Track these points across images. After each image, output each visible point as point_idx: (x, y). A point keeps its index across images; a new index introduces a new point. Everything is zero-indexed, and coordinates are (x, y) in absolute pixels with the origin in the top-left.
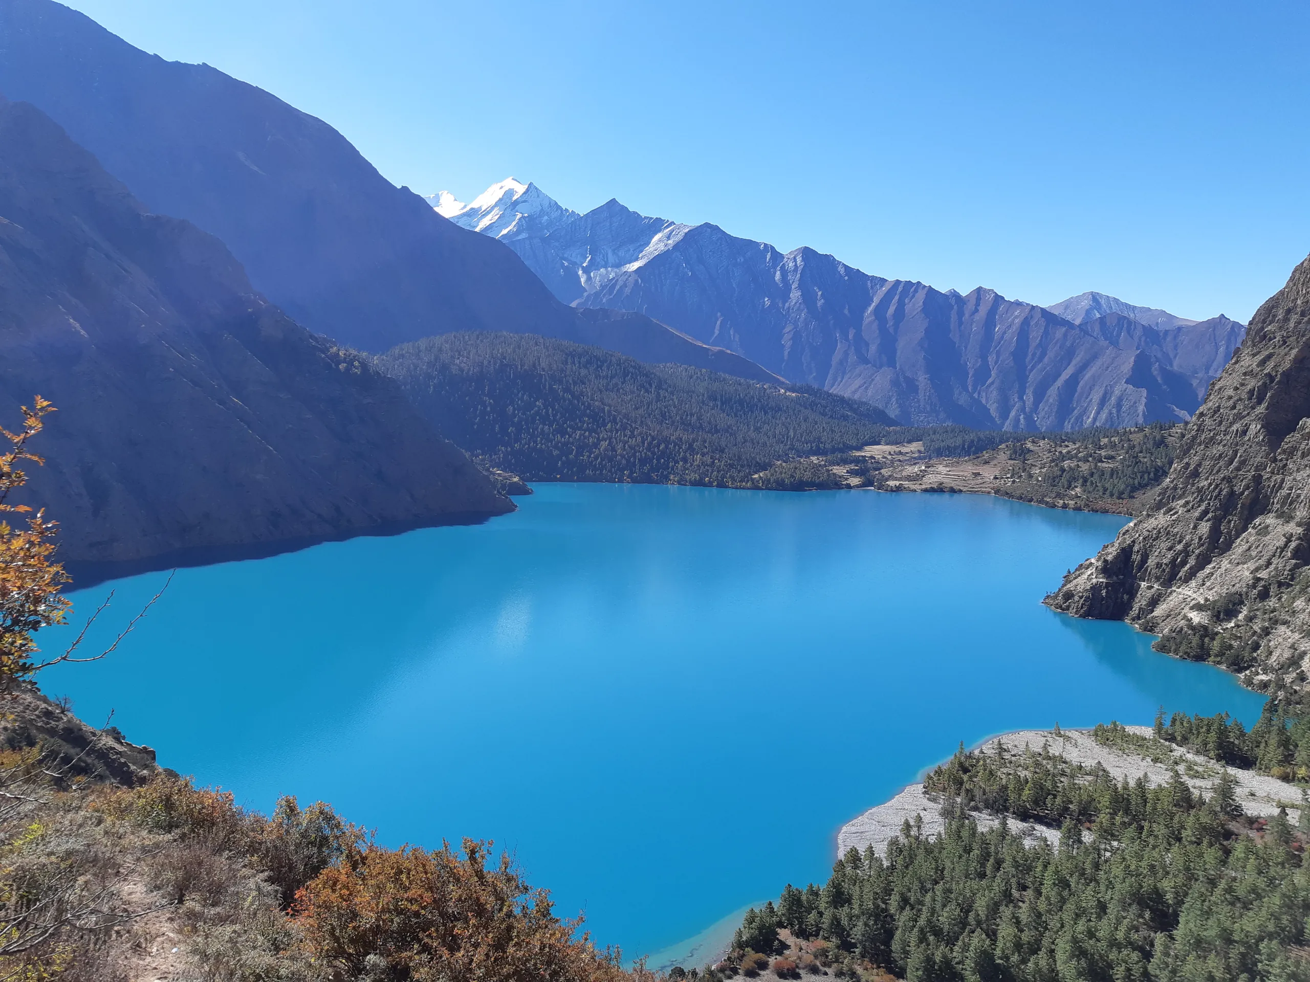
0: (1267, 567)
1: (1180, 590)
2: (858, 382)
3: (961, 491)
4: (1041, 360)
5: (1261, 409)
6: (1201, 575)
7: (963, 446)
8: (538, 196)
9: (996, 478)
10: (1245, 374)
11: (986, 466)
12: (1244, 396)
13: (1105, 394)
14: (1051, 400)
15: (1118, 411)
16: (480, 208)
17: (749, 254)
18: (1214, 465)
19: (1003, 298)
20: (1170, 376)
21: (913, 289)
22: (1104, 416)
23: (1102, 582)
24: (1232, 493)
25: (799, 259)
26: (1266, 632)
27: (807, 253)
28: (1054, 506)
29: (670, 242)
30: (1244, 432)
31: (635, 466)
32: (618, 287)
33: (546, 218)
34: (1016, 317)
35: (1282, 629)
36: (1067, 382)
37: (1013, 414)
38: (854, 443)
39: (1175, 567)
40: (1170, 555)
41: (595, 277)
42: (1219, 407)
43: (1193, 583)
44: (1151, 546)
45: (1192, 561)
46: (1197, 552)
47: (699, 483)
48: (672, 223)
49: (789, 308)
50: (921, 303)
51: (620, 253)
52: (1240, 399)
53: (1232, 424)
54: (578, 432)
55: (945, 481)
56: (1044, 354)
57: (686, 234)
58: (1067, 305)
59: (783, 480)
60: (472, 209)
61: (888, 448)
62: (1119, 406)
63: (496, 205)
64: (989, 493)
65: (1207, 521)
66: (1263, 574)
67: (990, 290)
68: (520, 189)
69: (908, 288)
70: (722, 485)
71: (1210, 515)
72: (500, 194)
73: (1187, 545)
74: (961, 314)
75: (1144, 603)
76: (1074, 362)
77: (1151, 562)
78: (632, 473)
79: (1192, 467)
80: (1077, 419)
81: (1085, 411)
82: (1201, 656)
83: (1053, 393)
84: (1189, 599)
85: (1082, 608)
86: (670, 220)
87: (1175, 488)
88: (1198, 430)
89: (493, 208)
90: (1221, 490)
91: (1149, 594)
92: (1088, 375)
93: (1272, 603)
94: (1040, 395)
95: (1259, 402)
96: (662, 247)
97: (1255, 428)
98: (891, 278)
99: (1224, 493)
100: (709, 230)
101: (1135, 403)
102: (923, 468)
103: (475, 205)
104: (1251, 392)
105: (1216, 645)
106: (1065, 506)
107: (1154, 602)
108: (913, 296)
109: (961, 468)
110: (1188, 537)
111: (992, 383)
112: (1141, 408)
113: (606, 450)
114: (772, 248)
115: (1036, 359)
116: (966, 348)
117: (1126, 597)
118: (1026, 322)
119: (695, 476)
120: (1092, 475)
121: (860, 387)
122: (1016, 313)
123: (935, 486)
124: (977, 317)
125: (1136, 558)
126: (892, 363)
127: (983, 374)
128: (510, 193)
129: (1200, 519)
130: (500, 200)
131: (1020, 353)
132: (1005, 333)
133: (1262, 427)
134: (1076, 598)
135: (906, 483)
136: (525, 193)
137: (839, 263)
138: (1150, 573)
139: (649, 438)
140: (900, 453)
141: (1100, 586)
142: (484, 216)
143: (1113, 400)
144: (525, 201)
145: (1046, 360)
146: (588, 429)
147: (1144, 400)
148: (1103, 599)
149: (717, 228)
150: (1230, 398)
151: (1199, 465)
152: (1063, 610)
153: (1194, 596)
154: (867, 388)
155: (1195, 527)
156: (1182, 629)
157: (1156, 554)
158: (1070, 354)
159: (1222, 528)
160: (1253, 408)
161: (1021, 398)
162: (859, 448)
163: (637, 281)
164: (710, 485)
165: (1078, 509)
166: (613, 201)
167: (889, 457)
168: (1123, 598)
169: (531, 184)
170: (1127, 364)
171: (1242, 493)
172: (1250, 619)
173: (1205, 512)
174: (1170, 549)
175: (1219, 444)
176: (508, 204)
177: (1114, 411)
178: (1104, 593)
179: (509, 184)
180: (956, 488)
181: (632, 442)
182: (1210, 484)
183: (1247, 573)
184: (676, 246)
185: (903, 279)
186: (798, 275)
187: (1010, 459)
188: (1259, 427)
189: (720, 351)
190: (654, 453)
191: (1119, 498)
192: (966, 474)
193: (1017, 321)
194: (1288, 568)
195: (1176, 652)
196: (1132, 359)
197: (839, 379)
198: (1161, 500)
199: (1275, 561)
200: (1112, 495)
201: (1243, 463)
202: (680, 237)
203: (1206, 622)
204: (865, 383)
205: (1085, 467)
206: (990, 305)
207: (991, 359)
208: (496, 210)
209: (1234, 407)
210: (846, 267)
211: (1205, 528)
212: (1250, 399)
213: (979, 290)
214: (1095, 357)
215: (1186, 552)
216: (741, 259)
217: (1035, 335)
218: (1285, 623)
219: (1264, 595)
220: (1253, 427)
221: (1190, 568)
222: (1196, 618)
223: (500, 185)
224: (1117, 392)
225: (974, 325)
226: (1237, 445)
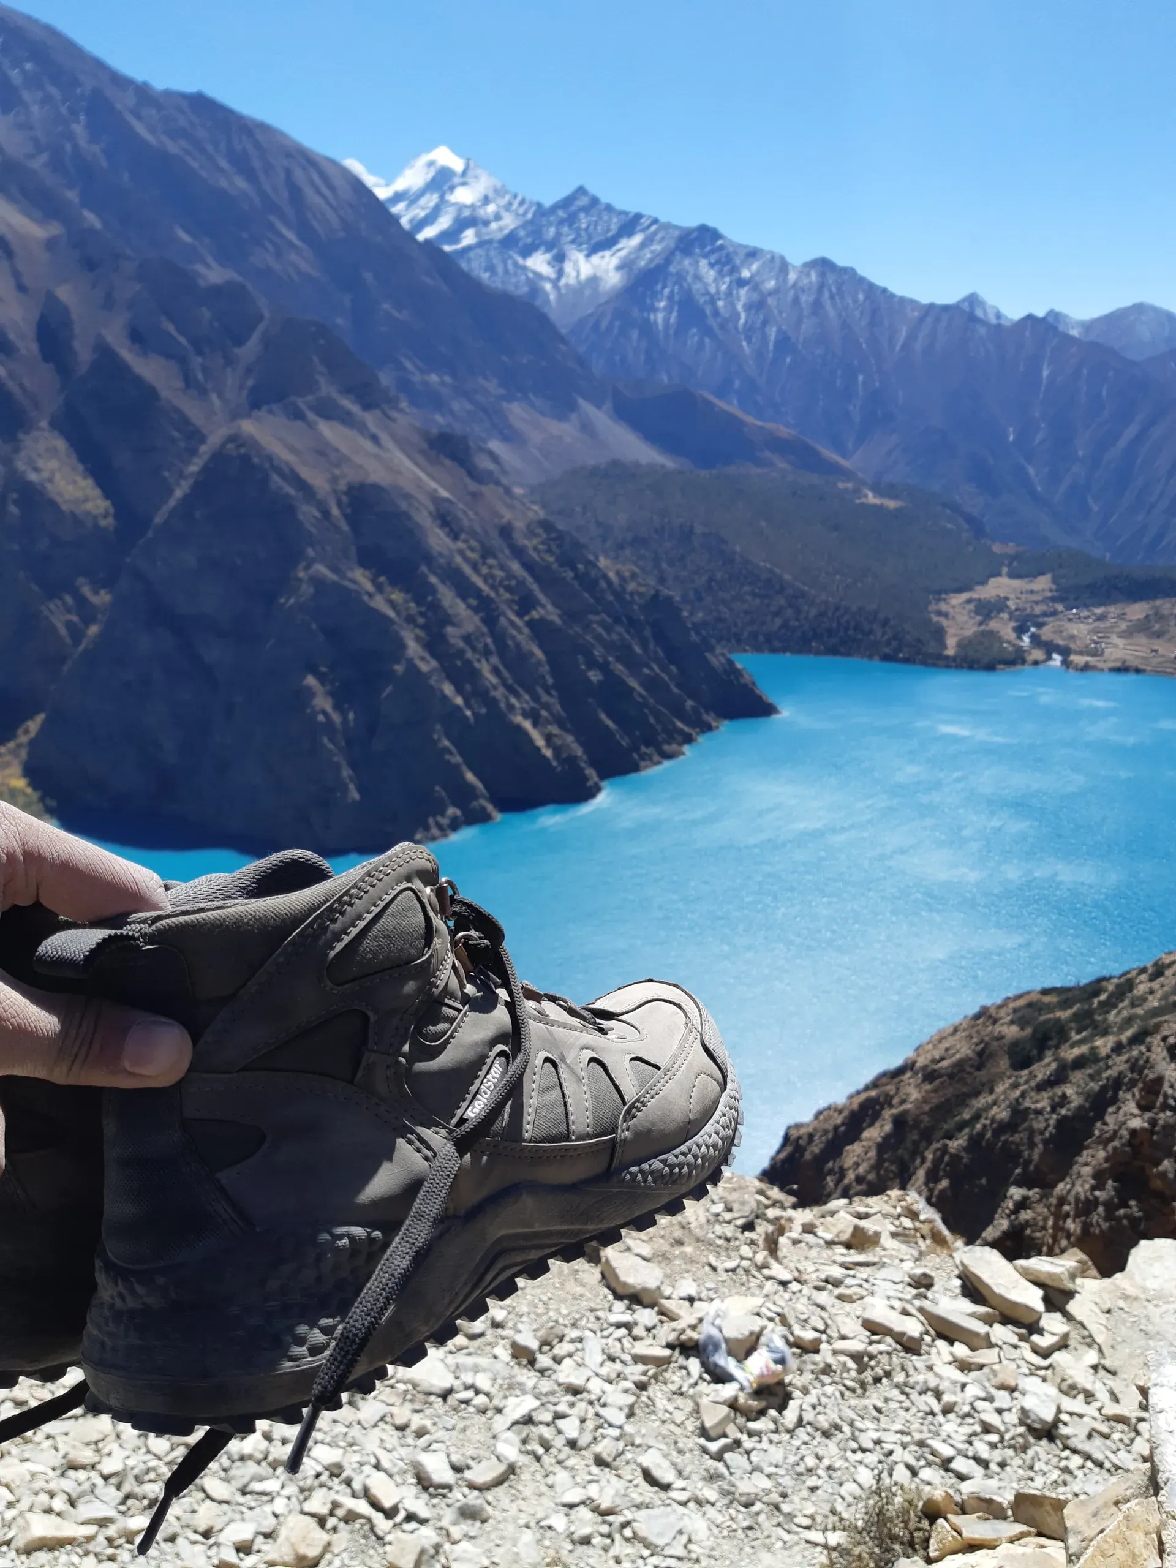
8: (480, 176)
17: (755, 266)
25: (813, 274)
27: (823, 265)
29: (657, 248)
33: (492, 207)
34: (1073, 354)
36: (1128, 445)
48: (655, 221)
51: (597, 261)
56: (1102, 409)
57: (677, 237)
60: (394, 194)
61: (1017, 583)
63: (428, 187)
68: (458, 166)
70: (915, 662)
72: (431, 174)
76: (1138, 418)
83: (1112, 457)
98: (925, 299)
100: (706, 234)
111: (1043, 439)
114: (783, 259)
115: (1093, 415)
132: (1058, 376)
140: (1032, 592)
149: (714, 232)
162: (983, 582)
166: (582, 191)
185: (939, 300)
186: (813, 296)
202: (669, 242)
208: (428, 194)
210: (871, 285)
223: (426, 160)
225: (1021, 362)
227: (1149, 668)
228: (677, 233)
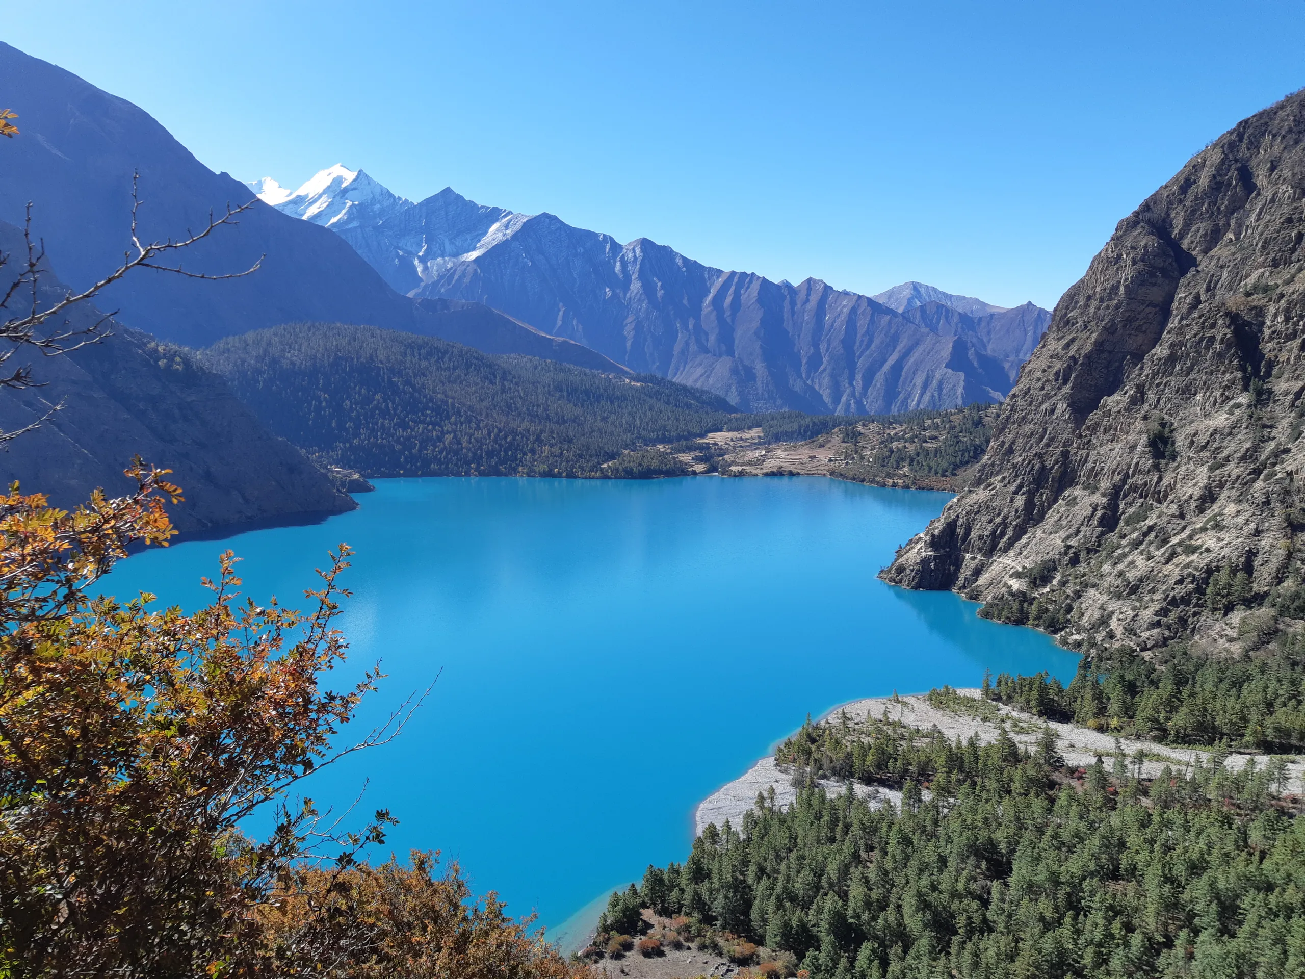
0: (1076, 535)
1: (1000, 559)
2: (700, 371)
3: (798, 474)
4: (868, 346)
5: (1067, 389)
6: (1018, 545)
7: (800, 430)
8: (369, 183)
9: (830, 460)
10: (1051, 357)
11: (822, 449)
12: (1051, 377)
13: (928, 377)
14: (878, 385)
15: (940, 395)
16: (307, 196)
17: (588, 244)
18: (1027, 443)
19: (831, 288)
20: (986, 361)
21: (748, 280)
22: (926, 398)
23: (931, 555)
24: (1043, 468)
25: (638, 250)
26: (1078, 595)
27: (645, 244)
28: (884, 485)
29: (508, 231)
30: (1052, 411)
31: (481, 457)
32: (456, 277)
33: (378, 206)
34: (844, 306)
35: (1092, 592)
36: (893, 367)
37: (844, 399)
38: (697, 430)
39: (995, 538)
40: (990, 527)
41: (432, 267)
42: (1029, 388)
43: (1012, 553)
44: (974, 520)
45: (1010, 533)
46: (1014, 523)
47: (549, 474)
48: (510, 213)
49: (630, 299)
50: (756, 294)
51: (457, 243)
52: (1048, 381)
53: (1041, 404)
54: (421, 426)
55: (784, 464)
56: (871, 341)
57: (524, 224)
58: (890, 294)
59: (632, 469)
60: (298, 196)
61: (730, 435)
62: (940, 388)
63: (324, 192)
64: (824, 475)
65: (1023, 494)
66: (1073, 542)
67: (819, 280)
68: (349, 177)
69: (743, 279)
70: (571, 476)
71: (1024, 489)
72: (328, 181)
73: (1006, 518)
74: (793, 303)
75: (969, 573)
76: (898, 349)
77: (974, 535)
78: (479, 465)
79: (1007, 445)
80: (902, 402)
81: (909, 395)
82: (1021, 620)
83: (880, 378)
84: (1009, 568)
85: (913, 580)
86: (508, 210)
87: (993, 465)
88: (1011, 410)
89: (320, 196)
90: (1033, 466)
91: (973, 564)
92: (911, 360)
93: (1082, 568)
94: (868, 379)
95: (1065, 382)
96: (500, 237)
97: (1062, 406)
98: (727, 269)
99: (1036, 468)
100: (548, 220)
101: (954, 386)
102: (763, 453)
103: (301, 192)
104: (1057, 374)
105: (1033, 610)
106: (894, 485)
107: (977, 572)
108: (748, 287)
109: (799, 451)
110: (1006, 510)
111: (825, 370)
112: (960, 390)
113: (451, 443)
114: (611, 238)
115: (863, 346)
116: (799, 336)
117: (952, 568)
118: (853, 310)
119: (544, 467)
120: (918, 454)
121: (701, 376)
122: (844, 303)
123: (775, 470)
124: (808, 306)
125: (960, 531)
126: (730, 352)
127: (815, 361)
128: (338, 180)
129: (1016, 493)
130: (329, 187)
131: (848, 342)
132: (834, 321)
133: (1068, 406)
134: (908, 571)
135: (748, 468)
136: (355, 180)
137: (677, 254)
138: (973, 545)
139: (496, 430)
140: (741, 439)
141: (929, 559)
142: (311, 204)
143: (935, 383)
144: (354, 189)
145: (873, 346)
146: (431, 423)
147: (962, 383)
148: (932, 571)
149: (554, 219)
150: (1039, 379)
151: (1013, 443)
152: (896, 583)
153: (1013, 564)
154: (708, 377)
155: (1012, 501)
156: (1003, 596)
157: (978, 527)
158: (894, 340)
159: (1036, 500)
160: (1059, 388)
161: (851, 384)
162: (703, 436)
163: (476, 270)
164: (559, 475)
165: (906, 487)
166: (448, 190)
167: (732, 443)
168: (949, 569)
169: (360, 172)
170: (946, 350)
171: (1052, 468)
172: (1063, 584)
173: (1020, 487)
174: (990, 522)
175: (1030, 423)
176: (337, 192)
177: (936, 394)
178: (932, 565)
179: (337, 170)
180: (794, 471)
181: (478, 434)
182: (1024, 460)
183: (1059, 542)
184: (515, 236)
185: (738, 270)
186: (638, 266)
187: (844, 442)
188: (1065, 406)
189: (565, 342)
190: (501, 445)
191: (943, 476)
192: (803, 457)
193: (845, 310)
194: (1095, 536)
195: (999, 617)
196: (951, 345)
197: (681, 369)
198: (980, 477)
199: (1083, 529)
200: (936, 473)
201: (1052, 440)
202: (518, 227)
203: (1024, 588)
204: (706, 372)
205: (911, 448)
206: (820, 295)
207: (823, 347)
208: (324, 198)
209: (1042, 388)
210: (684, 259)
211: (1020, 501)
212: (1056, 380)
213: (810, 280)
214: (917, 343)
215: (1004, 525)
216: (581, 250)
217: (862, 324)
218: (1094, 586)
219: (1075, 561)
220: (1059, 406)
221: (1009, 539)
222: (1016, 585)
223: (327, 171)
224: (938, 376)
225: (806, 314)
226: (1046, 423)
227: (802, 472)
228: (525, 220)
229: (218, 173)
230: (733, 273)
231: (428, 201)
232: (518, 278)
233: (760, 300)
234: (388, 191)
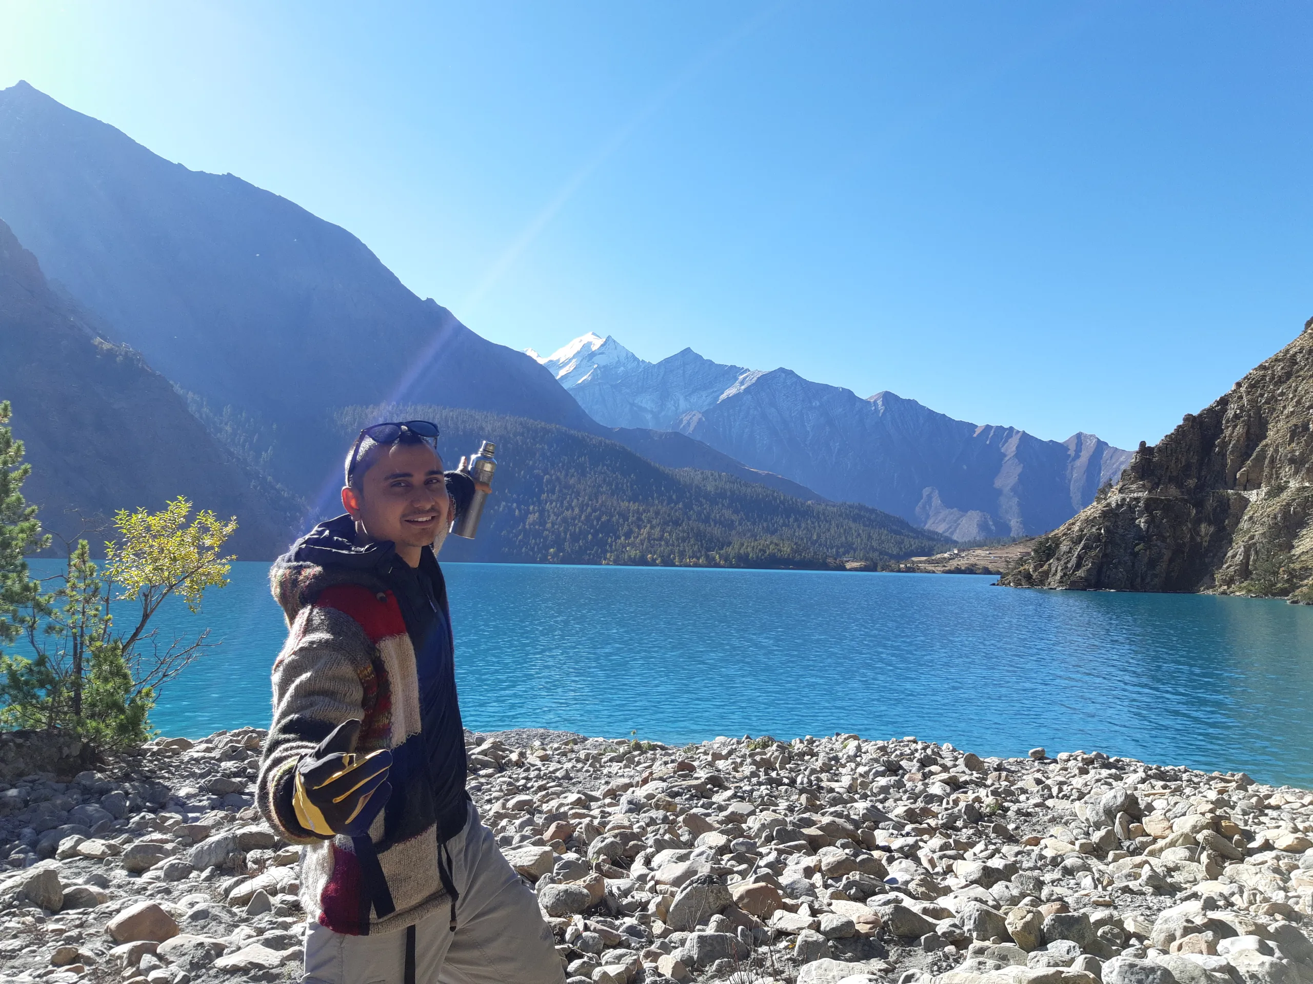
16: (559, 360)
17: (826, 397)
19: (1106, 444)
21: (1005, 434)
23: (1137, 499)
25: (880, 402)
27: (888, 397)
29: (744, 387)
44: (1273, 399)
48: (748, 370)
50: (1014, 448)
51: (692, 400)
57: (759, 378)
59: (747, 555)
60: (551, 361)
63: (574, 357)
67: (1091, 436)
69: (1000, 434)
72: (578, 347)
75: (1259, 531)
85: (1078, 566)
89: (570, 360)
96: (735, 393)
100: (783, 375)
103: (554, 357)
108: (1006, 441)
114: (850, 392)
117: (1205, 529)
122: (1121, 460)
123: (963, 567)
124: (1078, 463)
125: (1233, 433)
128: (587, 346)
130: (578, 353)
134: (1064, 548)
136: (602, 346)
137: (923, 407)
138: (1273, 460)
141: (1131, 509)
142: (561, 368)
144: (602, 353)
148: (1142, 537)
149: (792, 372)
163: (701, 420)
166: (688, 350)
168: (1195, 531)
169: (609, 337)
176: (587, 356)
178: (1142, 522)
179: (588, 337)
184: (749, 389)
185: (994, 424)
186: (879, 419)
206: (1092, 450)
208: (574, 360)
210: (931, 413)
213: (1079, 436)
216: (816, 403)
223: (578, 339)
225: (1076, 470)
228: (761, 374)
229: (423, 298)
230: (988, 428)
231: (667, 360)
232: (747, 430)
233: (1019, 455)
234: (633, 355)
